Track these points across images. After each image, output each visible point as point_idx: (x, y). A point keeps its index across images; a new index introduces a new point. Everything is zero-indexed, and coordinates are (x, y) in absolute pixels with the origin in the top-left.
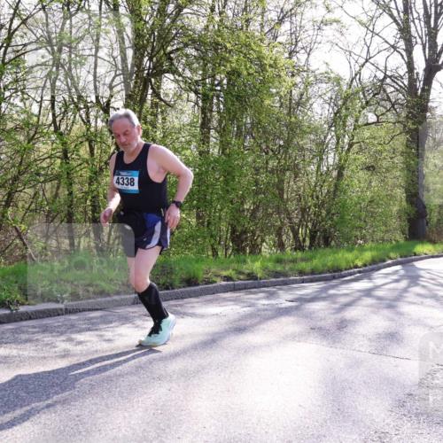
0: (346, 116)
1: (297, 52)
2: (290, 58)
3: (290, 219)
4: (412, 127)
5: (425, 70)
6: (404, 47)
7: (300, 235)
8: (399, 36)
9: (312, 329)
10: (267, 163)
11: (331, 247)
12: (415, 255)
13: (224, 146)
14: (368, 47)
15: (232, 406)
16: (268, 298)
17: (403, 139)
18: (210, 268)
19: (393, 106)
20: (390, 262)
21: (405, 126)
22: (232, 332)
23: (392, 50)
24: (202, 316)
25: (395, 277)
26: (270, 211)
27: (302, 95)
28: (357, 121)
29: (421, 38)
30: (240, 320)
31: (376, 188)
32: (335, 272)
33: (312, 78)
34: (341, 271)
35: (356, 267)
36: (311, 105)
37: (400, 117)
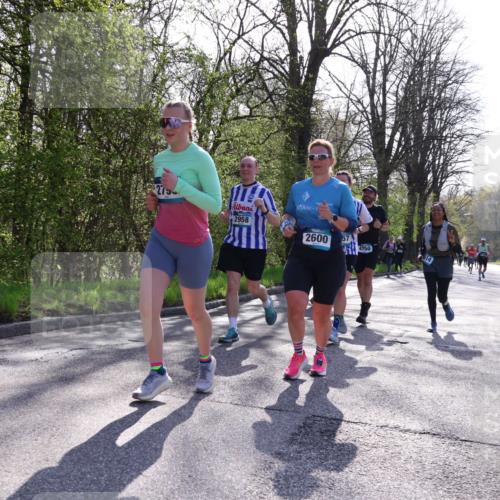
0: (211, 106)
1: (151, 19)
2: (141, 26)
3: (138, 236)
4: (292, 124)
5: (310, 53)
6: (286, 23)
8: (279, 8)
10: (108, 162)
13: (50, 137)
14: (242, 20)
15: (51, 480)
16: (104, 337)
17: (283, 137)
18: (29, 299)
19: (270, 95)
21: (284, 123)
22: (55, 382)
23: (271, 26)
24: (16, 363)
26: (111, 225)
27: (155, 76)
28: (224, 113)
29: (307, 14)
30: (66, 367)
33: (168, 55)
35: (220, 297)
36: (167, 89)
37: (278, 111)
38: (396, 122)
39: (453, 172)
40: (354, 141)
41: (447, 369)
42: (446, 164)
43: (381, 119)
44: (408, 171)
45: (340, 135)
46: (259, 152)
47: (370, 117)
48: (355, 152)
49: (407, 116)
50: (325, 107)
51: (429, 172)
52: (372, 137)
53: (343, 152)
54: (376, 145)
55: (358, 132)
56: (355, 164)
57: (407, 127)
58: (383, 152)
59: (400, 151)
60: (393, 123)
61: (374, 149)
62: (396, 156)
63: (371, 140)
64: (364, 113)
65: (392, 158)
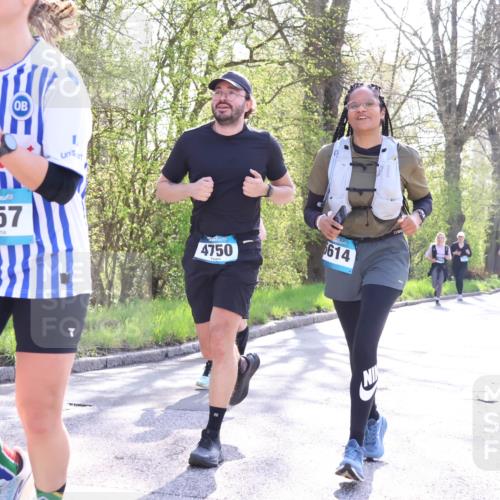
0: (191, 47)
4: (314, 71)
7: (102, 275)
9: (117, 458)
11: (164, 298)
12: (319, 310)
17: (300, 91)
19: (280, 30)
20: (271, 324)
21: (301, 70)
25: (283, 352)
28: (211, 57)
32: (168, 344)
34: (181, 343)
36: (123, 22)
37: (292, 52)
38: (473, 64)
40: (408, 95)
43: (449, 60)
46: (264, 113)
47: (433, 58)
48: (410, 112)
49: (490, 54)
50: (363, 45)
52: (436, 89)
54: (442, 100)
55: (414, 82)
56: (410, 130)
57: (489, 71)
58: (453, 109)
59: (479, 108)
60: (469, 65)
61: (439, 105)
62: (474, 117)
63: (434, 93)
64: (424, 52)
65: (466, 119)
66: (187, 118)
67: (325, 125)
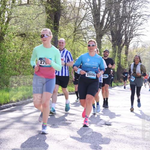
4: (50, 9)
21: (46, 8)
28: (13, 2)
31: (26, 49)
37: (43, 1)
38: (106, 9)
39: (136, 35)
40: (83, 19)
41: (132, 139)
42: (132, 30)
43: (98, 6)
44: (112, 34)
45: (76, 15)
48: (84, 24)
49: (111, 5)
51: (123, 35)
52: (93, 17)
53: (78, 24)
54: (95, 21)
55: (86, 14)
56: (84, 31)
57: (111, 11)
58: (99, 24)
59: (108, 24)
60: (104, 9)
61: (94, 22)
62: (106, 27)
63: (92, 18)
64: (89, 3)
65: (104, 27)
66: (4, 24)
67: (55, 28)
